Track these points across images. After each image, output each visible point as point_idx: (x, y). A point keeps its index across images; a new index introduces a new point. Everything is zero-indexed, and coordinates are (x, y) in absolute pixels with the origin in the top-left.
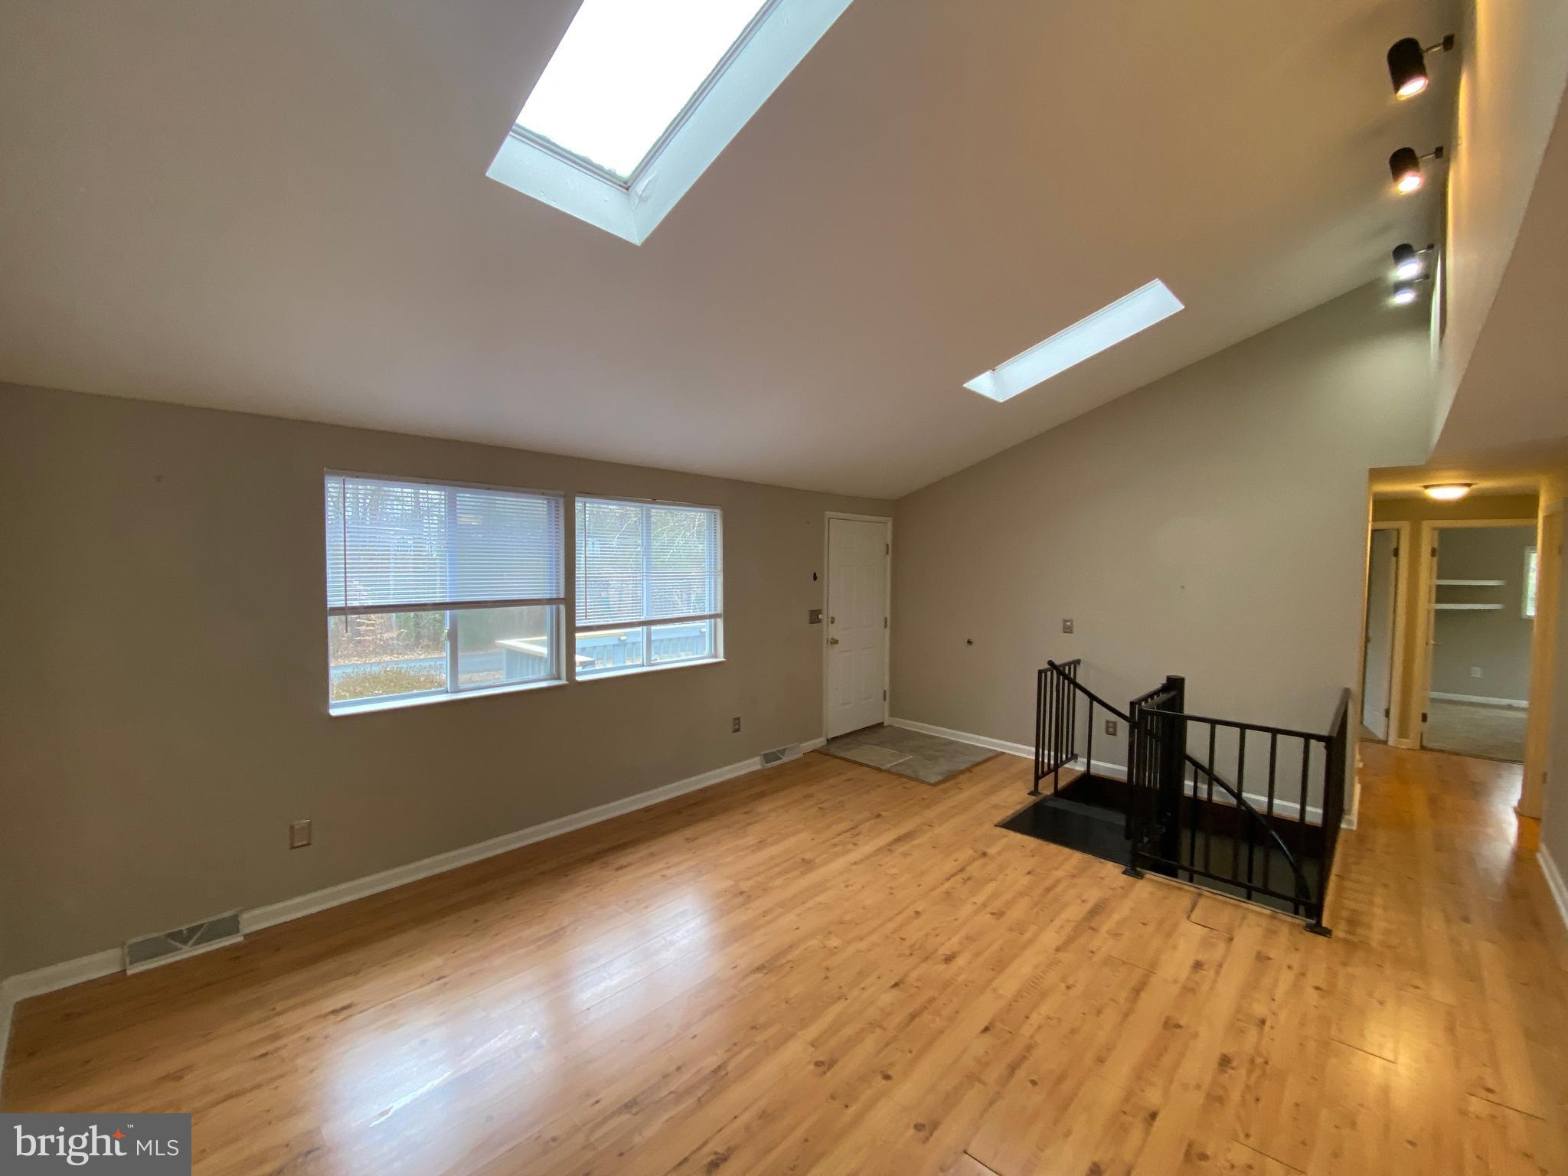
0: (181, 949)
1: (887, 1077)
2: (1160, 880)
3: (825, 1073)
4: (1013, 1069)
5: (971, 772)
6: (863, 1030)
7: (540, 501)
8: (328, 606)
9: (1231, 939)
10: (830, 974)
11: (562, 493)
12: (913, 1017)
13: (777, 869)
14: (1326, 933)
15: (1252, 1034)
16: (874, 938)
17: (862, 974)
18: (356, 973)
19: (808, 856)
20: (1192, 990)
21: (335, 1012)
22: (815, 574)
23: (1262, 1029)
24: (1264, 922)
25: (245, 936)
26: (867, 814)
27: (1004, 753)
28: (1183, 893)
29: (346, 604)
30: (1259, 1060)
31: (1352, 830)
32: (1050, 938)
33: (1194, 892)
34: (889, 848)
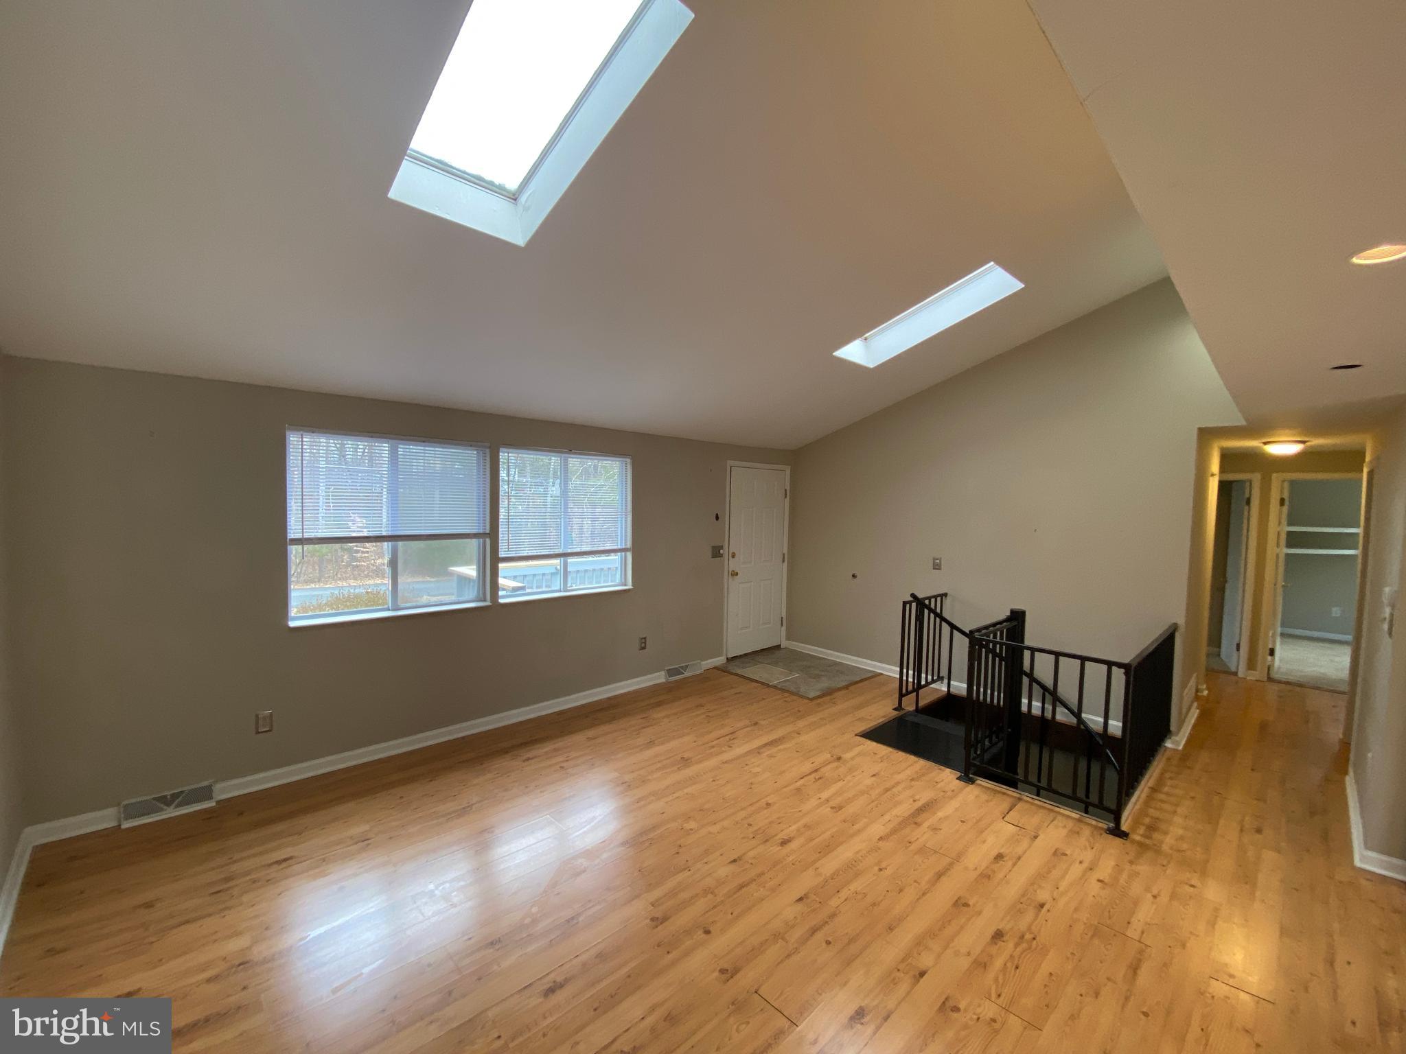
0: (166, 810)
1: (707, 932)
2: (989, 786)
3: (657, 927)
4: (814, 931)
5: (847, 689)
6: (697, 895)
7: (469, 452)
8: (288, 538)
9: (1036, 837)
10: (681, 850)
11: (488, 445)
12: (742, 887)
13: (659, 765)
14: (1123, 835)
15: (1029, 916)
16: (726, 823)
17: (707, 852)
18: (300, 833)
19: (686, 755)
20: (989, 877)
21: (279, 862)
22: (717, 514)
23: (1040, 911)
24: (1070, 824)
25: (218, 802)
26: (747, 722)
27: (882, 674)
28: (1005, 797)
29: (303, 535)
30: (1028, 936)
31: (1177, 750)
32: (878, 829)
33: (1015, 797)
34: (758, 751)
